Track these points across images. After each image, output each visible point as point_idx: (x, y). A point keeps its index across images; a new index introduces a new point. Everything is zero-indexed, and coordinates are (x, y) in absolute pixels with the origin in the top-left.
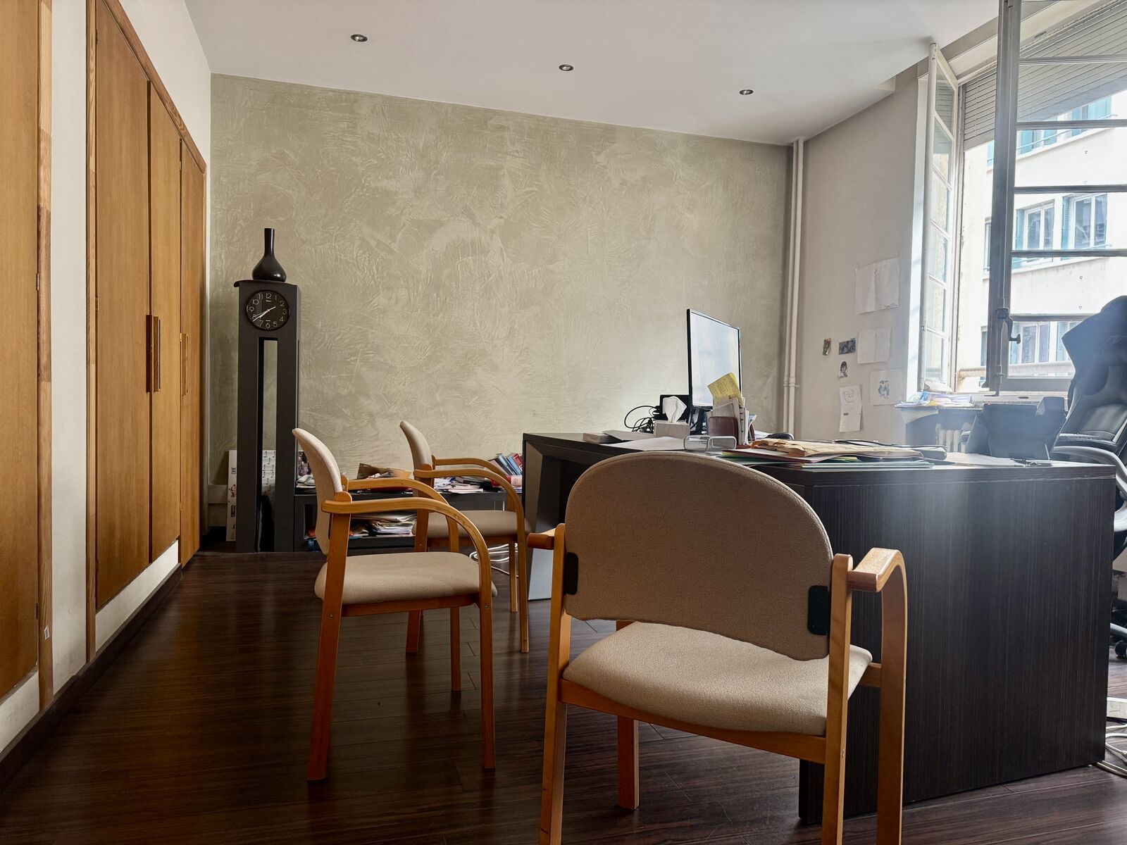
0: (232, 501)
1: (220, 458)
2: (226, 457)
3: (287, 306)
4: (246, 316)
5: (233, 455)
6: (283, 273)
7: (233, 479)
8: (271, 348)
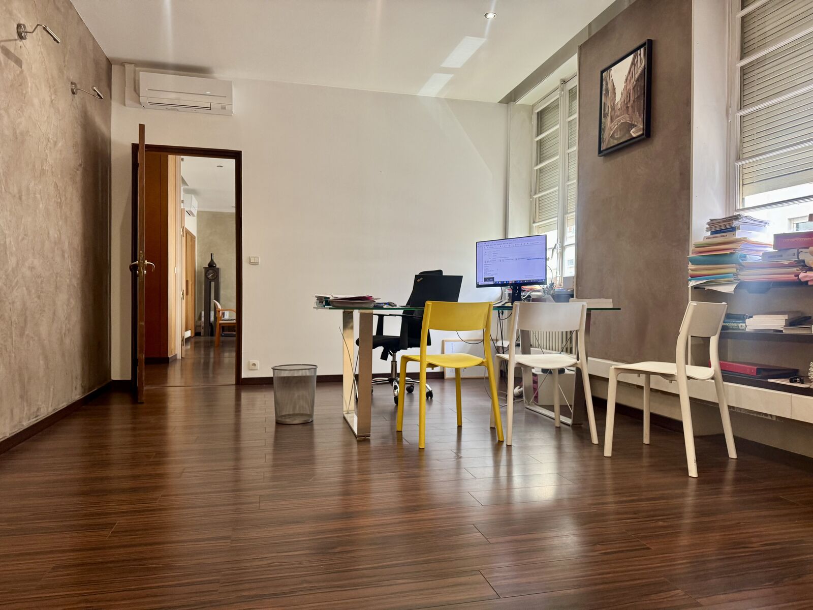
0: (203, 325)
1: (200, 313)
2: (201, 314)
3: (217, 273)
4: (206, 276)
5: (203, 313)
6: (216, 264)
7: (203, 319)
8: (213, 284)
